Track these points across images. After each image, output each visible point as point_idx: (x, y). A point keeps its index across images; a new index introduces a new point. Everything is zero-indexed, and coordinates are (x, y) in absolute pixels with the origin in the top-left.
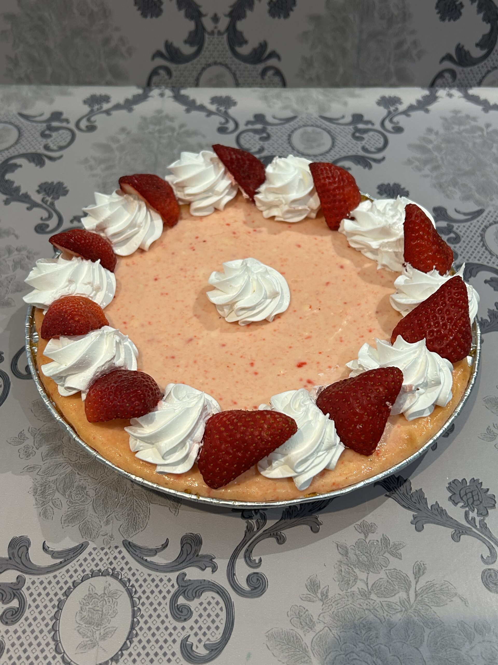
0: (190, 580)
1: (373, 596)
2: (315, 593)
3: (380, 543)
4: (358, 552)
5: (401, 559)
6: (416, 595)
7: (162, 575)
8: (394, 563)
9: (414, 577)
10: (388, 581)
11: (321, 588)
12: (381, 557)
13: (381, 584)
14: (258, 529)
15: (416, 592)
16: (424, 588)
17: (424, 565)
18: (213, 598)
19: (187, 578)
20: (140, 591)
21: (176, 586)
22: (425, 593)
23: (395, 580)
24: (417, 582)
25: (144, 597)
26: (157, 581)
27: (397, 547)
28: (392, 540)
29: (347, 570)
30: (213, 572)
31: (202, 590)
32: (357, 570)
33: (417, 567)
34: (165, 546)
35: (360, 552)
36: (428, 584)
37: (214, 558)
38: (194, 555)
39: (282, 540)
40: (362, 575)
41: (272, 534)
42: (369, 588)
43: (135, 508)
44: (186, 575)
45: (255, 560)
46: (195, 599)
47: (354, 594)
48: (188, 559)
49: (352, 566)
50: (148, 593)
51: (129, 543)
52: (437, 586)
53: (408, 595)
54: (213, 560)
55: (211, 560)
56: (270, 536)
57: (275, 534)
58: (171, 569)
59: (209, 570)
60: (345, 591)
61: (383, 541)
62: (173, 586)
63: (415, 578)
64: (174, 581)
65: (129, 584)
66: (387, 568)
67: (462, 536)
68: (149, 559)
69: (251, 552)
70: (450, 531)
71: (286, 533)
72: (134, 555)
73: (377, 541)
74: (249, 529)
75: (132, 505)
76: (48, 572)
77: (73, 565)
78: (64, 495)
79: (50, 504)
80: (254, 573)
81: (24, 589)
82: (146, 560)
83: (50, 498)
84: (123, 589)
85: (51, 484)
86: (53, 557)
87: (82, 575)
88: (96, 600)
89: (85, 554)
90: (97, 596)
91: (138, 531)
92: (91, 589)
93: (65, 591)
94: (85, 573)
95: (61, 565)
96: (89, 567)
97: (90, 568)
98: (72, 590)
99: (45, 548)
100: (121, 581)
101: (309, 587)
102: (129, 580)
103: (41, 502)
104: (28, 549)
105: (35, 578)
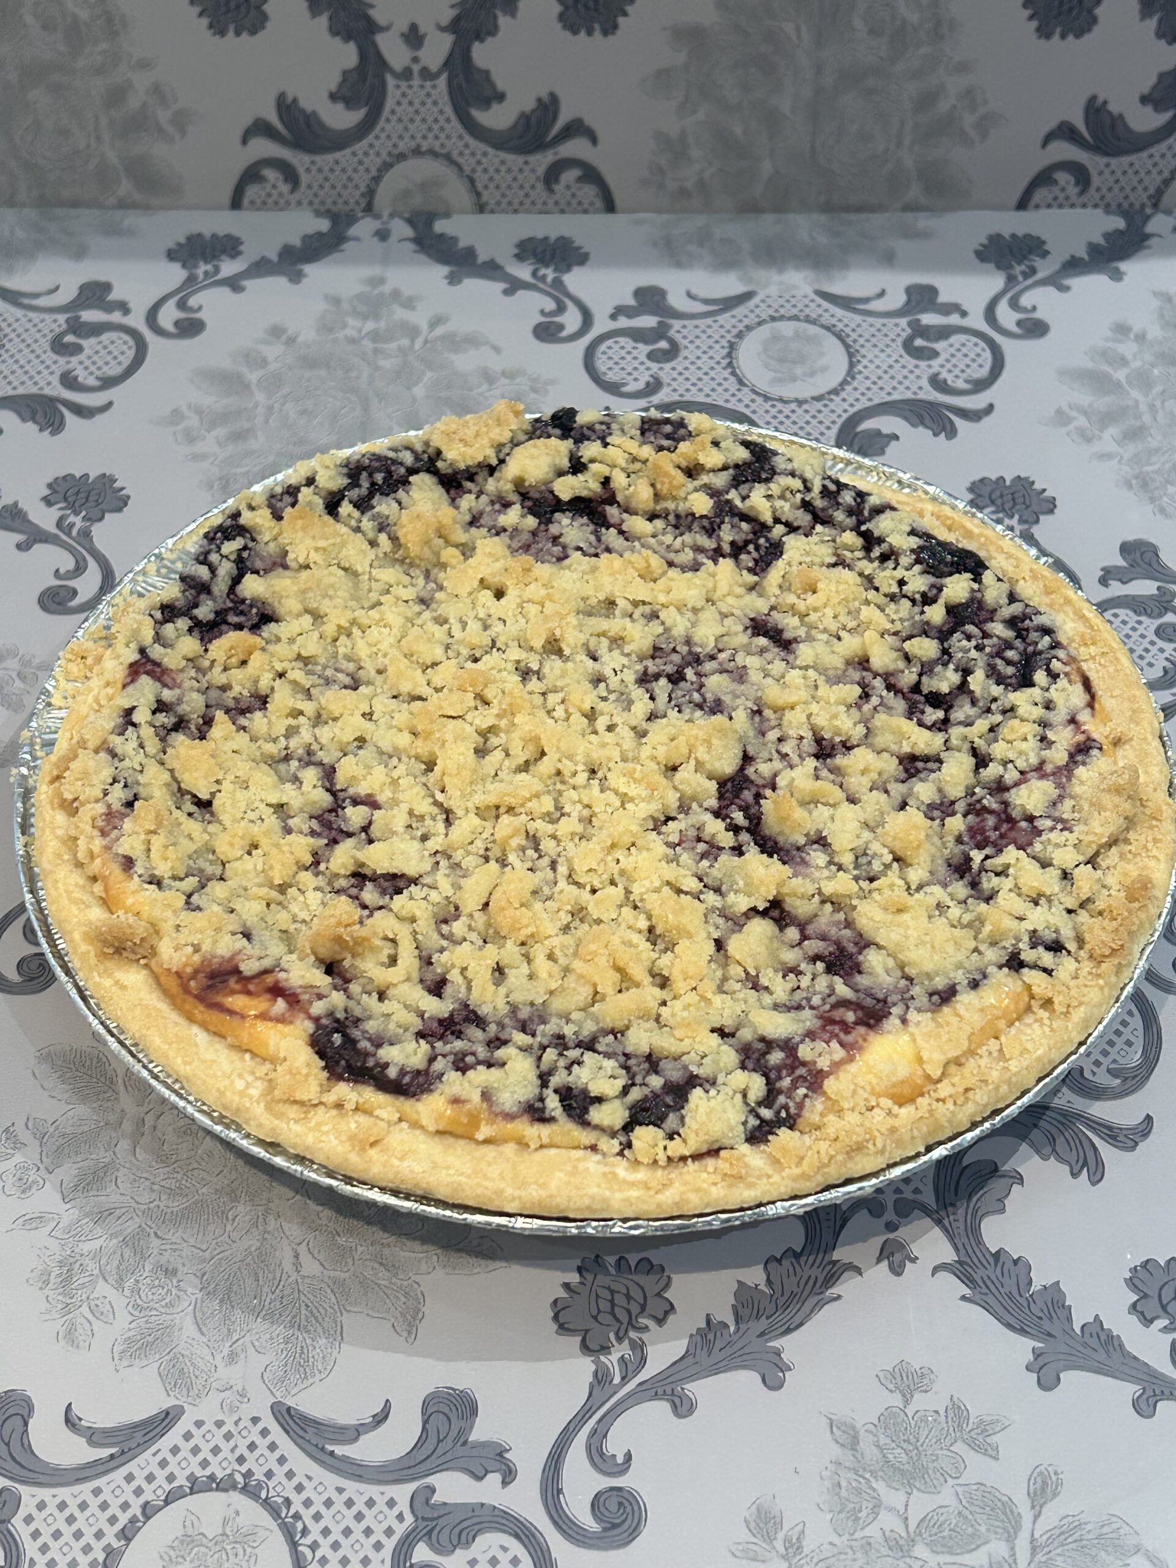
0: (445, 1504)
1: (920, 1551)
2: (770, 1539)
3: (943, 1418)
4: (883, 1440)
5: (996, 1459)
6: (1034, 1550)
7: (372, 1490)
8: (977, 1468)
9: (1029, 1505)
10: (959, 1513)
11: (786, 1527)
12: (945, 1452)
13: (942, 1519)
14: (623, 1378)
15: (1033, 1540)
16: (1057, 1532)
17: (1056, 1473)
18: (504, 1549)
19: (437, 1498)
20: (315, 1529)
21: (409, 1519)
22: (1056, 1544)
23: (979, 1510)
24: (1036, 1517)
25: (325, 1544)
26: (360, 1506)
27: (986, 1428)
28: (975, 1412)
29: (854, 1484)
30: (505, 1483)
31: (477, 1528)
32: (880, 1486)
33: (1039, 1480)
34: (381, 1418)
35: (888, 1441)
36: (1065, 1521)
37: (507, 1451)
38: (455, 1441)
39: (686, 1406)
40: (894, 1498)
41: (660, 1391)
42: (912, 1528)
43: (304, 1323)
44: (433, 1491)
45: (614, 1456)
46: (458, 1551)
47: (869, 1544)
48: (439, 1451)
49: (868, 1476)
50: (336, 1535)
51: (289, 1409)
52: (1088, 1527)
53: (1013, 1549)
54: (507, 1455)
55: (500, 1455)
56: (656, 1397)
57: (669, 1392)
58: (395, 1476)
59: (495, 1479)
60: (847, 1536)
61: (951, 1414)
62: (400, 1517)
63: (1033, 1507)
64: (403, 1506)
65: (288, 1509)
66: (959, 1481)
67: (1159, 1404)
68: (339, 1450)
69: (605, 1436)
70: (1131, 1390)
71: (697, 1389)
72: (300, 1441)
73: (936, 1412)
74: (601, 1378)
75: (294, 1317)
76: (79, 1481)
77: (144, 1463)
78: (119, 1285)
79: (85, 1309)
80: (612, 1489)
81: (17, 1521)
82: (332, 1453)
83: (84, 1296)
84: (273, 1525)
85: (87, 1261)
86: (92, 1442)
87: (168, 1488)
88: (203, 1549)
89: (173, 1437)
90: (204, 1541)
91: (311, 1381)
92: (188, 1523)
93: (123, 1530)
94: (175, 1484)
95: (112, 1464)
96: (185, 1468)
97: (187, 1472)
98: (140, 1524)
99: (70, 1421)
100: (267, 1503)
101: (752, 1525)
102: (288, 1502)
103: (60, 1306)
104: (26, 1424)
105: (45, 1494)
